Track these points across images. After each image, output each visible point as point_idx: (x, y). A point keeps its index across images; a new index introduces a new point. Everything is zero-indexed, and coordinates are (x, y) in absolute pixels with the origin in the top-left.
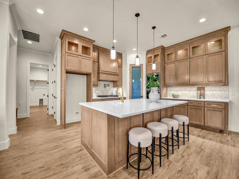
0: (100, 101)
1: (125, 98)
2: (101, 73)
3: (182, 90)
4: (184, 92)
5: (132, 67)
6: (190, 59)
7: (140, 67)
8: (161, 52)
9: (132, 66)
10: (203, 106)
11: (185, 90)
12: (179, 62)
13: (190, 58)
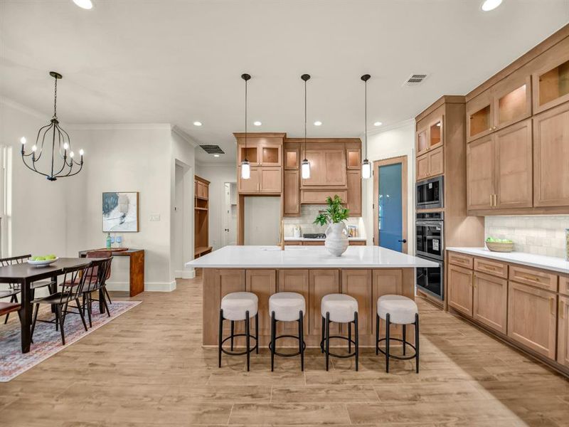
0: (298, 245)
1: (364, 243)
2: (304, 189)
3: (527, 228)
4: (533, 234)
5: (379, 167)
6: (532, 120)
7: (401, 163)
8: (445, 114)
9: (378, 164)
10: (553, 287)
11: (537, 228)
12: (502, 136)
13: (532, 115)
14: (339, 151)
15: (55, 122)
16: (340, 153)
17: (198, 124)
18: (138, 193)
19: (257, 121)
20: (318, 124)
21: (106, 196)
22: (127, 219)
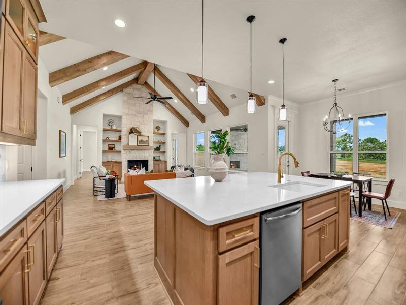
15: (335, 104)
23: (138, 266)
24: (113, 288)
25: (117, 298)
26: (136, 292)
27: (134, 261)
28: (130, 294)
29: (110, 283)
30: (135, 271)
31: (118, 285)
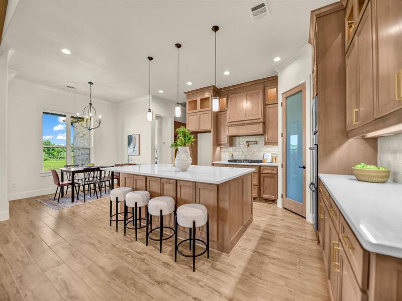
5: (286, 98)
7: (302, 91)
9: (285, 96)
14: (258, 90)
15: (91, 104)
16: (259, 92)
17: (161, 92)
18: (139, 135)
19: (190, 81)
20: (227, 73)
21: (129, 136)
22: (135, 149)
23: (237, 267)
24: (267, 264)
25: (268, 256)
26: (255, 251)
27: (235, 274)
28: (259, 253)
29: (268, 270)
30: (244, 264)
31: (263, 263)
